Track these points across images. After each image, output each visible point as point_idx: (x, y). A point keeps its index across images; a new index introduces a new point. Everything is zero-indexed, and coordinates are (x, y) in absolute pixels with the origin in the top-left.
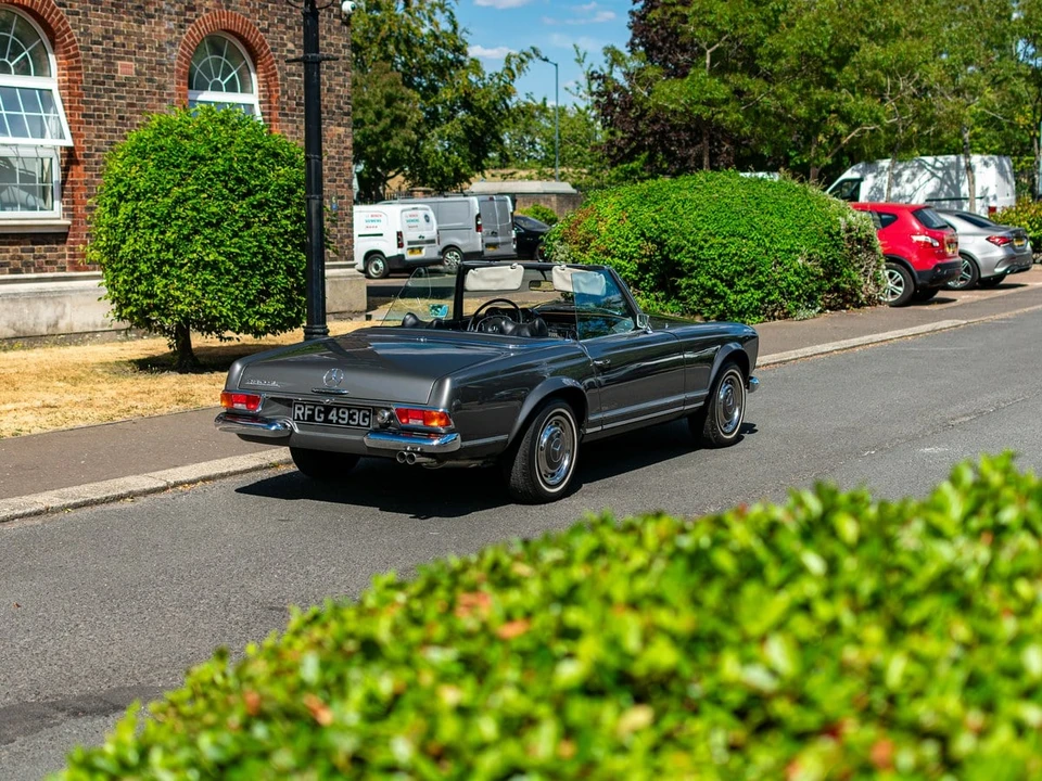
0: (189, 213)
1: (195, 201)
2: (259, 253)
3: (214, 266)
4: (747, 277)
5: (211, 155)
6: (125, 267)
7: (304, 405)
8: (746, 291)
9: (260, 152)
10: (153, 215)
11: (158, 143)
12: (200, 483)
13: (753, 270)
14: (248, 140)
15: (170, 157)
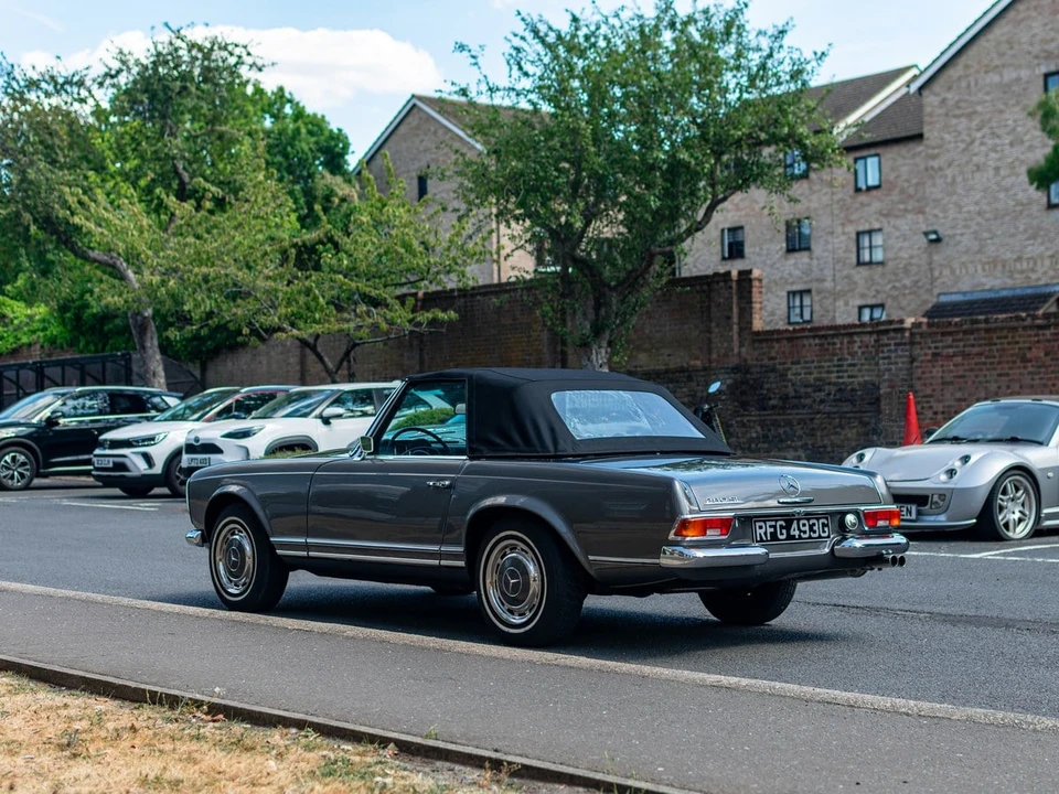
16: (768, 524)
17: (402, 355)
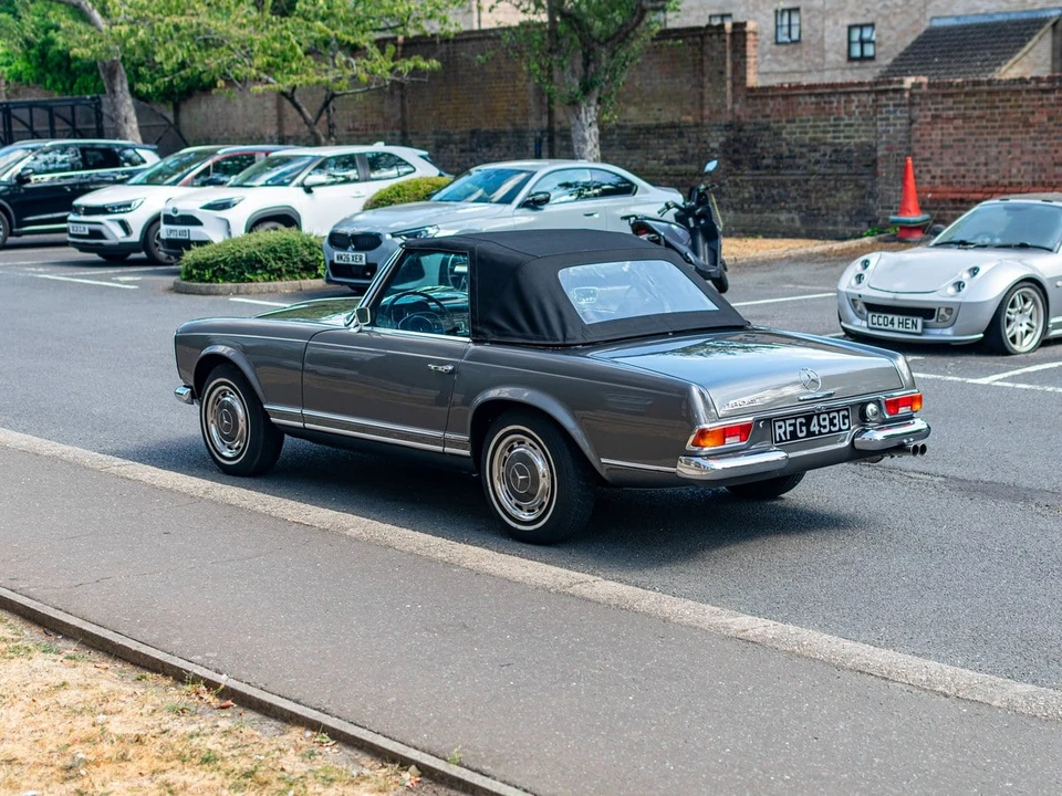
16: (788, 422)
17: (382, 102)
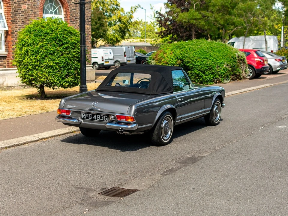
0: (44, 50)
1: (46, 47)
2: (66, 63)
3: (52, 67)
4: (209, 71)
5: (51, 33)
6: (24, 67)
7: (85, 113)
8: (208, 75)
9: (66, 32)
10: (33, 51)
11: (35, 29)
12: (50, 138)
13: (211, 68)
14: (63, 28)
15: (38, 33)
